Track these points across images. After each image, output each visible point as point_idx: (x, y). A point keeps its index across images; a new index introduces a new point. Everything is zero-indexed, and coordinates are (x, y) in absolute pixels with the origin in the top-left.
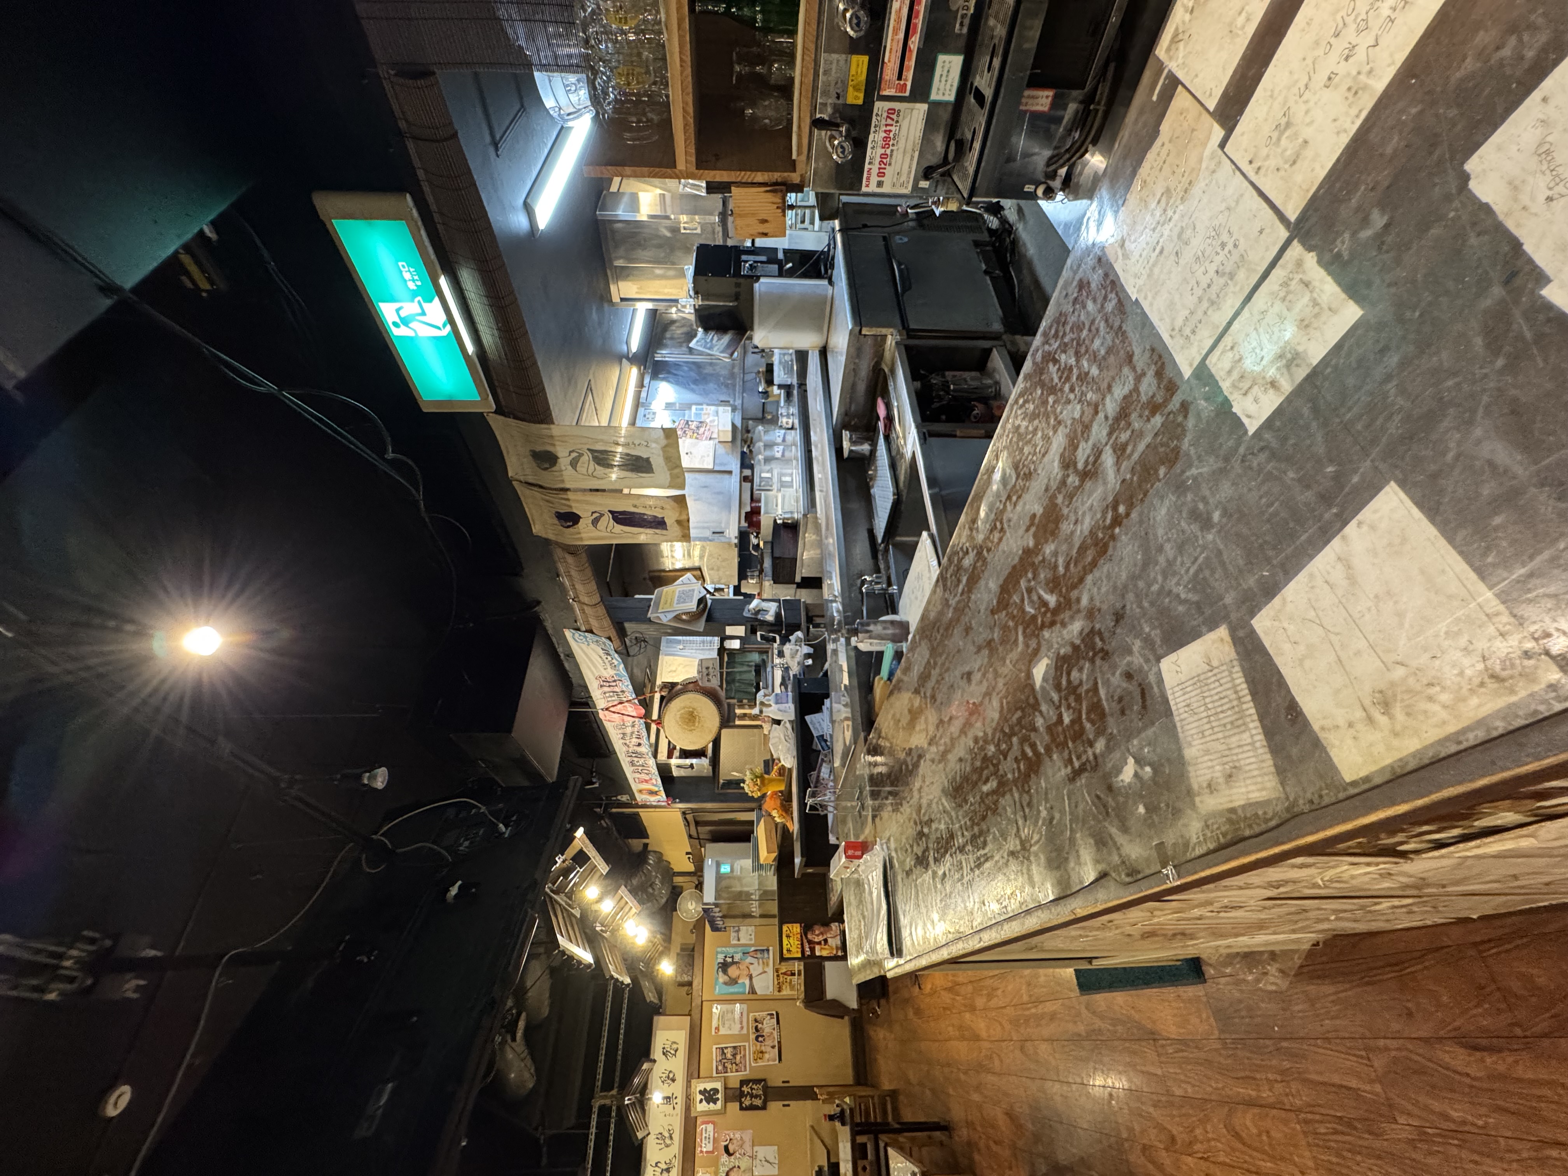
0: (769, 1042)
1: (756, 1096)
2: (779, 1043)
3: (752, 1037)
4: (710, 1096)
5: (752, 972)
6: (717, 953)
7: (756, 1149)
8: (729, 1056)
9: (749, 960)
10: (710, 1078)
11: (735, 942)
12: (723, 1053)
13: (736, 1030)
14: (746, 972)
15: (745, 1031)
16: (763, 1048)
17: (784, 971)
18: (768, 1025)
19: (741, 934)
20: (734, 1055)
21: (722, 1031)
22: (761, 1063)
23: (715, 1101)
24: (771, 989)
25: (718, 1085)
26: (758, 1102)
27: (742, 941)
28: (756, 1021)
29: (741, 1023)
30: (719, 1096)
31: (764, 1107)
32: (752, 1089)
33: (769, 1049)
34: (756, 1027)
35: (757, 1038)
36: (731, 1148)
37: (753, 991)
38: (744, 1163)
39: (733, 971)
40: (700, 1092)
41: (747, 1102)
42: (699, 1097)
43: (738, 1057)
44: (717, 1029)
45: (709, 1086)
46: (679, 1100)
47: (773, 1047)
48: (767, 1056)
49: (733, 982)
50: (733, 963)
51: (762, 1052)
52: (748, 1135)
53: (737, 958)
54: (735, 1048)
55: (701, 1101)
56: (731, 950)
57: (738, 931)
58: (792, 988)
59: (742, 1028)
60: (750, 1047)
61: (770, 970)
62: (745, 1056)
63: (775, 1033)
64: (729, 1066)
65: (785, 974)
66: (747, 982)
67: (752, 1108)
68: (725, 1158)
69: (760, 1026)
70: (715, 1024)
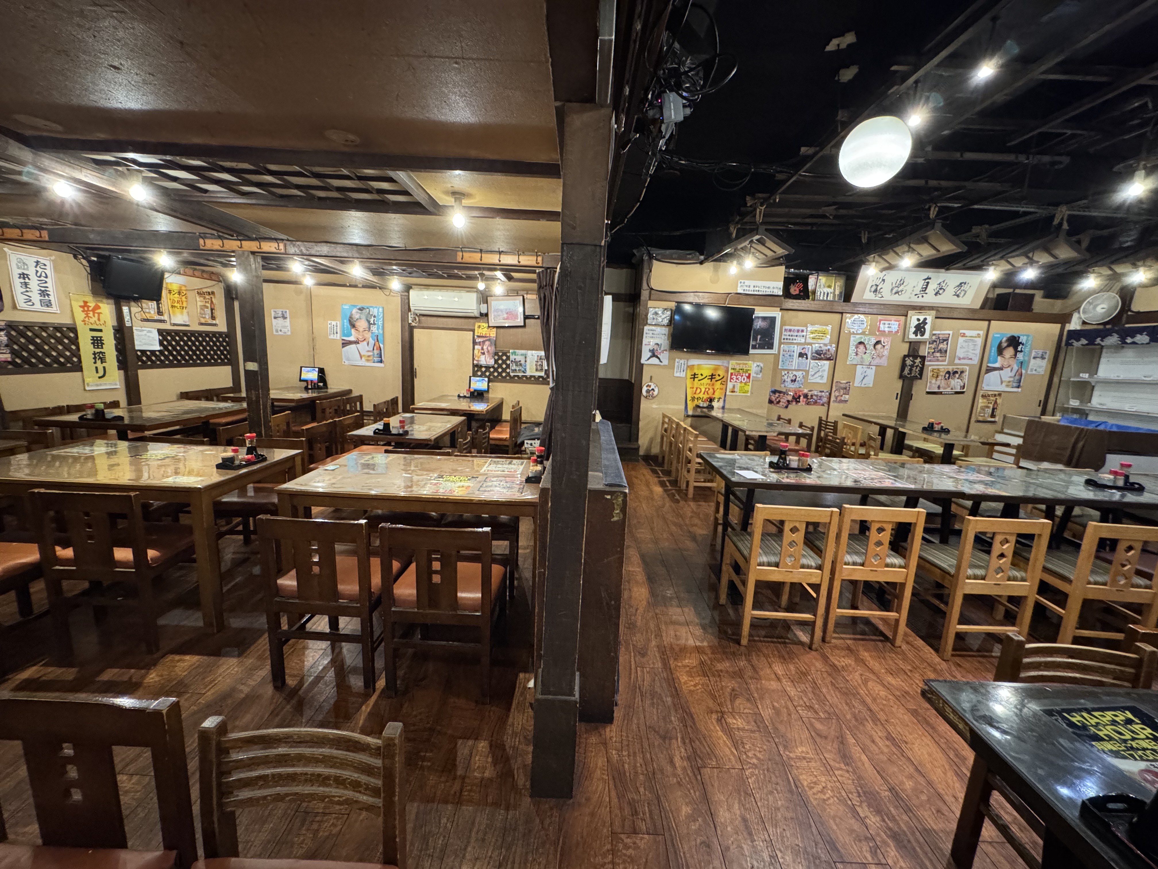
0: (943, 383)
1: (911, 370)
2: (941, 393)
3: (950, 368)
4: (920, 329)
5: (1005, 370)
6: (1028, 336)
7: (874, 368)
8: (941, 346)
9: (1016, 367)
10: (933, 328)
11: (1033, 354)
12: (944, 340)
13: (960, 353)
14: (1006, 364)
15: (957, 361)
16: (940, 378)
17: (998, 401)
18: (956, 383)
19: (1039, 361)
20: (940, 351)
21: (961, 340)
22: (930, 374)
23: (915, 333)
24: (986, 388)
25: (927, 336)
26: (906, 371)
27: (1032, 361)
28: (962, 372)
29: (964, 358)
30: (919, 337)
31: (901, 376)
32: (917, 366)
33: (938, 383)
34: (956, 372)
35: (948, 372)
36: (879, 346)
37: (989, 370)
38: (867, 358)
39: (1009, 352)
40: (925, 319)
41: (909, 362)
42: (922, 318)
43: (938, 355)
44: (964, 335)
45: (928, 327)
46: (921, 299)
47: (939, 387)
48: (934, 381)
49: (1000, 351)
50: (1016, 351)
51: (937, 377)
52: (884, 362)
53: (1020, 356)
54: (946, 351)
55: (918, 320)
56: (1027, 350)
57: (1043, 358)
58: (983, 408)
59: (960, 359)
60: (943, 365)
61: (1003, 388)
62: (938, 360)
63: (949, 390)
64: (933, 346)
65: (996, 402)
66: (997, 365)
67: (903, 366)
68: (874, 341)
69: (957, 376)
70: (968, 333)
